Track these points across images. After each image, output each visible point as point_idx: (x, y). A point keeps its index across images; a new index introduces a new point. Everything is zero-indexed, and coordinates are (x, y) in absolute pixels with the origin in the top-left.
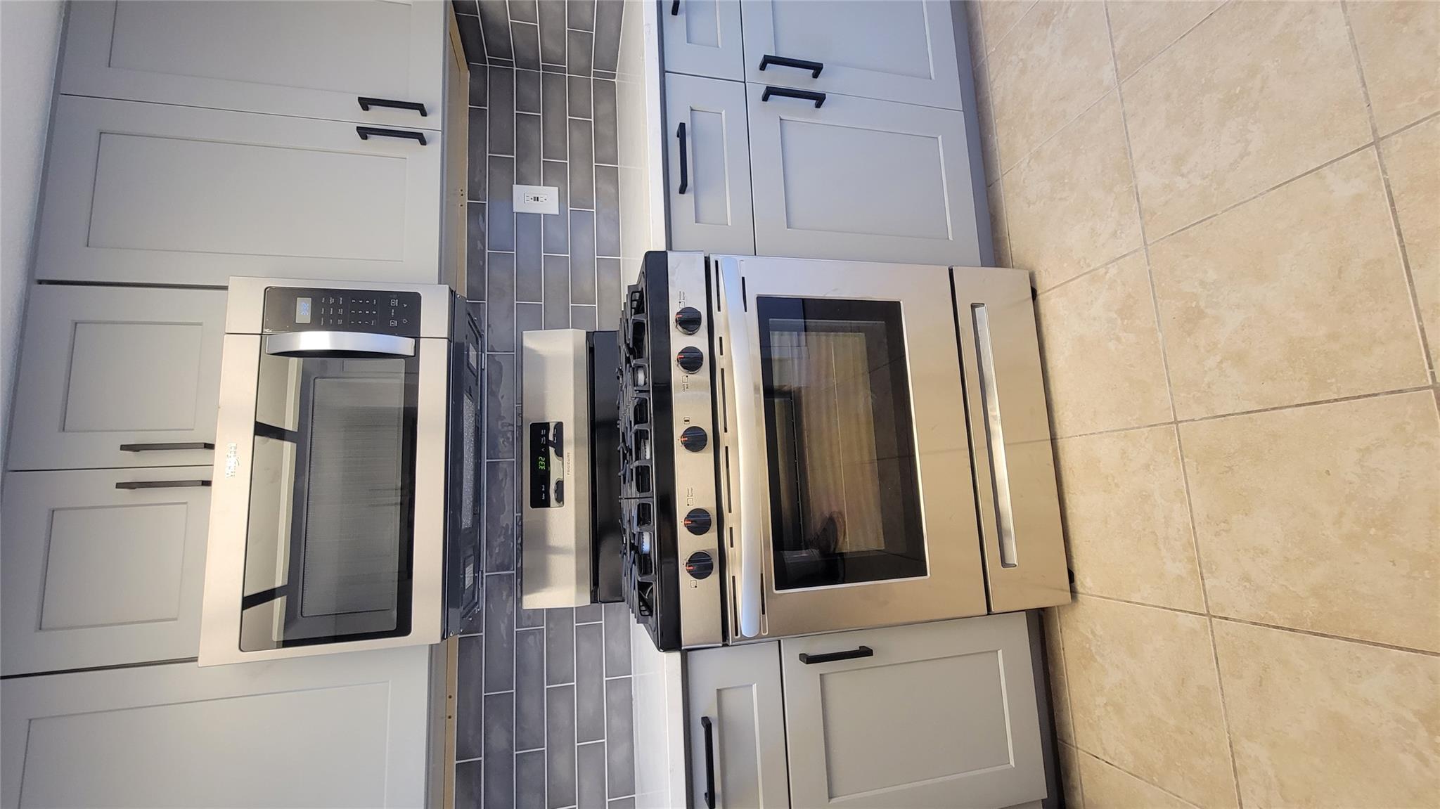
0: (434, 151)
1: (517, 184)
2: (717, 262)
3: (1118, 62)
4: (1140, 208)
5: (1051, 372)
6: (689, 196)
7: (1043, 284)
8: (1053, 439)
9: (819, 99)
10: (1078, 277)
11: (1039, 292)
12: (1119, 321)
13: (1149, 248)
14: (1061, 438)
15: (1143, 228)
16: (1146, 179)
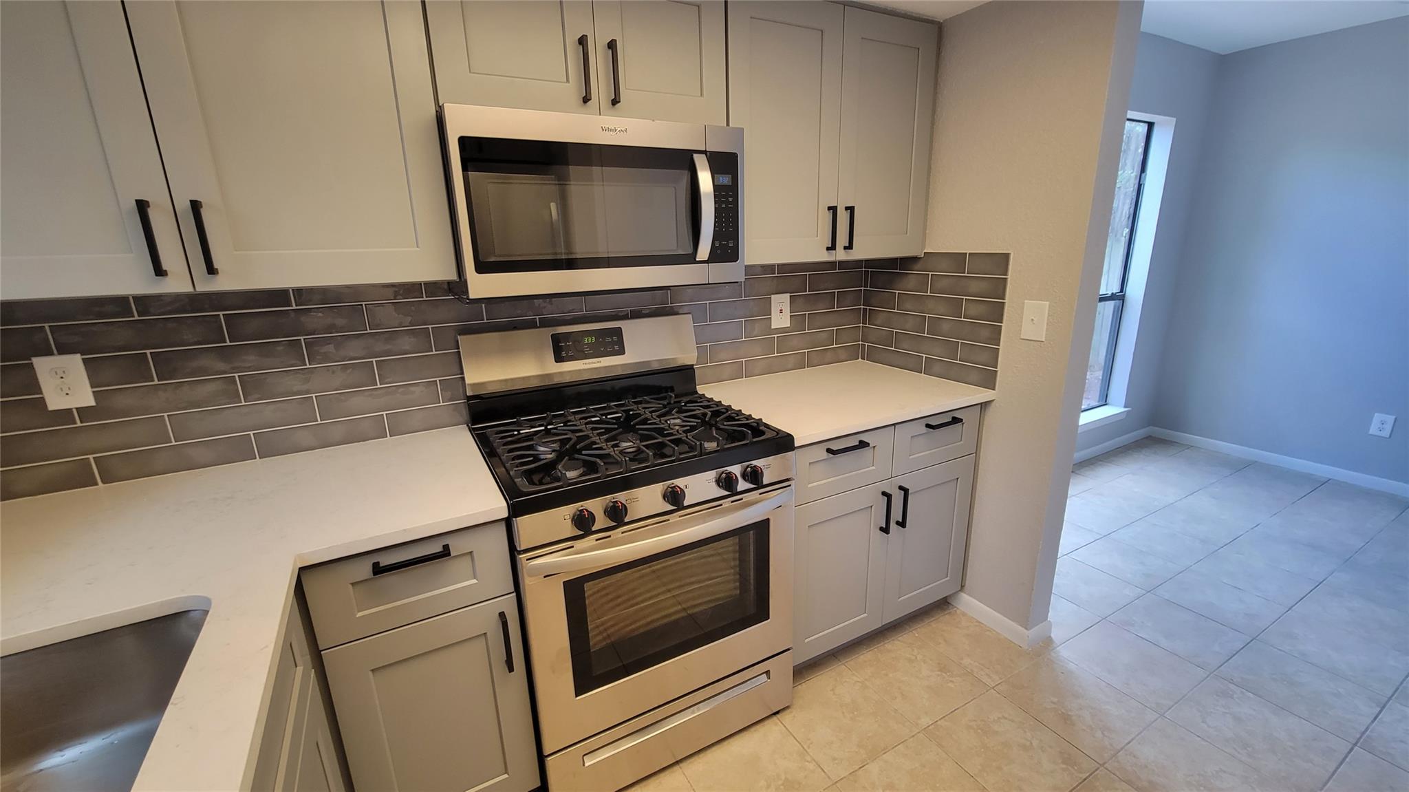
0: (825, 257)
1: (791, 296)
2: (790, 485)
3: (933, 726)
4: (856, 771)
5: (726, 743)
6: (825, 455)
7: (786, 717)
8: (677, 763)
9: (886, 530)
10: (798, 742)
11: (778, 716)
12: (780, 782)
13: (834, 786)
14: (681, 768)
15: (845, 777)
16: (874, 768)
